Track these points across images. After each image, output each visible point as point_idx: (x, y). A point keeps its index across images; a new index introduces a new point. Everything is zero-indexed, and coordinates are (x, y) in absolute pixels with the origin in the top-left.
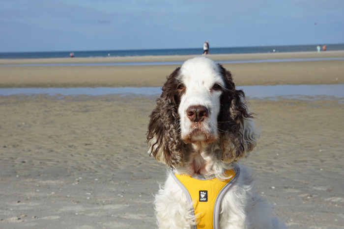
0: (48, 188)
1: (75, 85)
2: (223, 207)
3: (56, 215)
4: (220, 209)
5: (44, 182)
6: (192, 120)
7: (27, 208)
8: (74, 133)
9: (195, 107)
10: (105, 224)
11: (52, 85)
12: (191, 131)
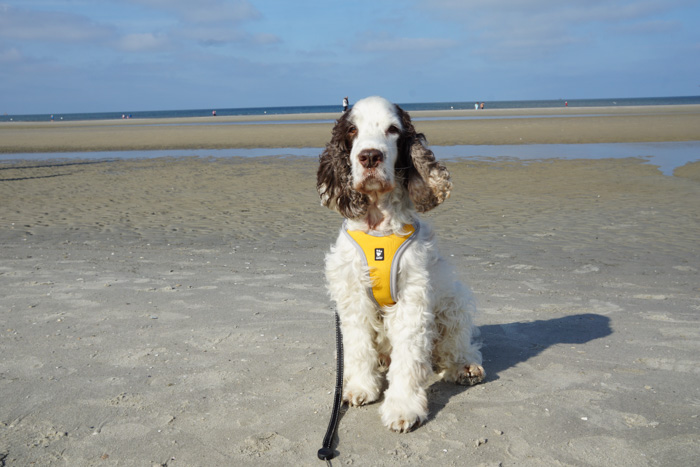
0: (203, 257)
1: (228, 147)
2: (401, 265)
3: (213, 285)
4: (398, 269)
5: (198, 251)
6: (364, 166)
7: (181, 278)
8: (229, 198)
9: (368, 151)
10: (267, 294)
11: (203, 147)
12: (364, 178)
